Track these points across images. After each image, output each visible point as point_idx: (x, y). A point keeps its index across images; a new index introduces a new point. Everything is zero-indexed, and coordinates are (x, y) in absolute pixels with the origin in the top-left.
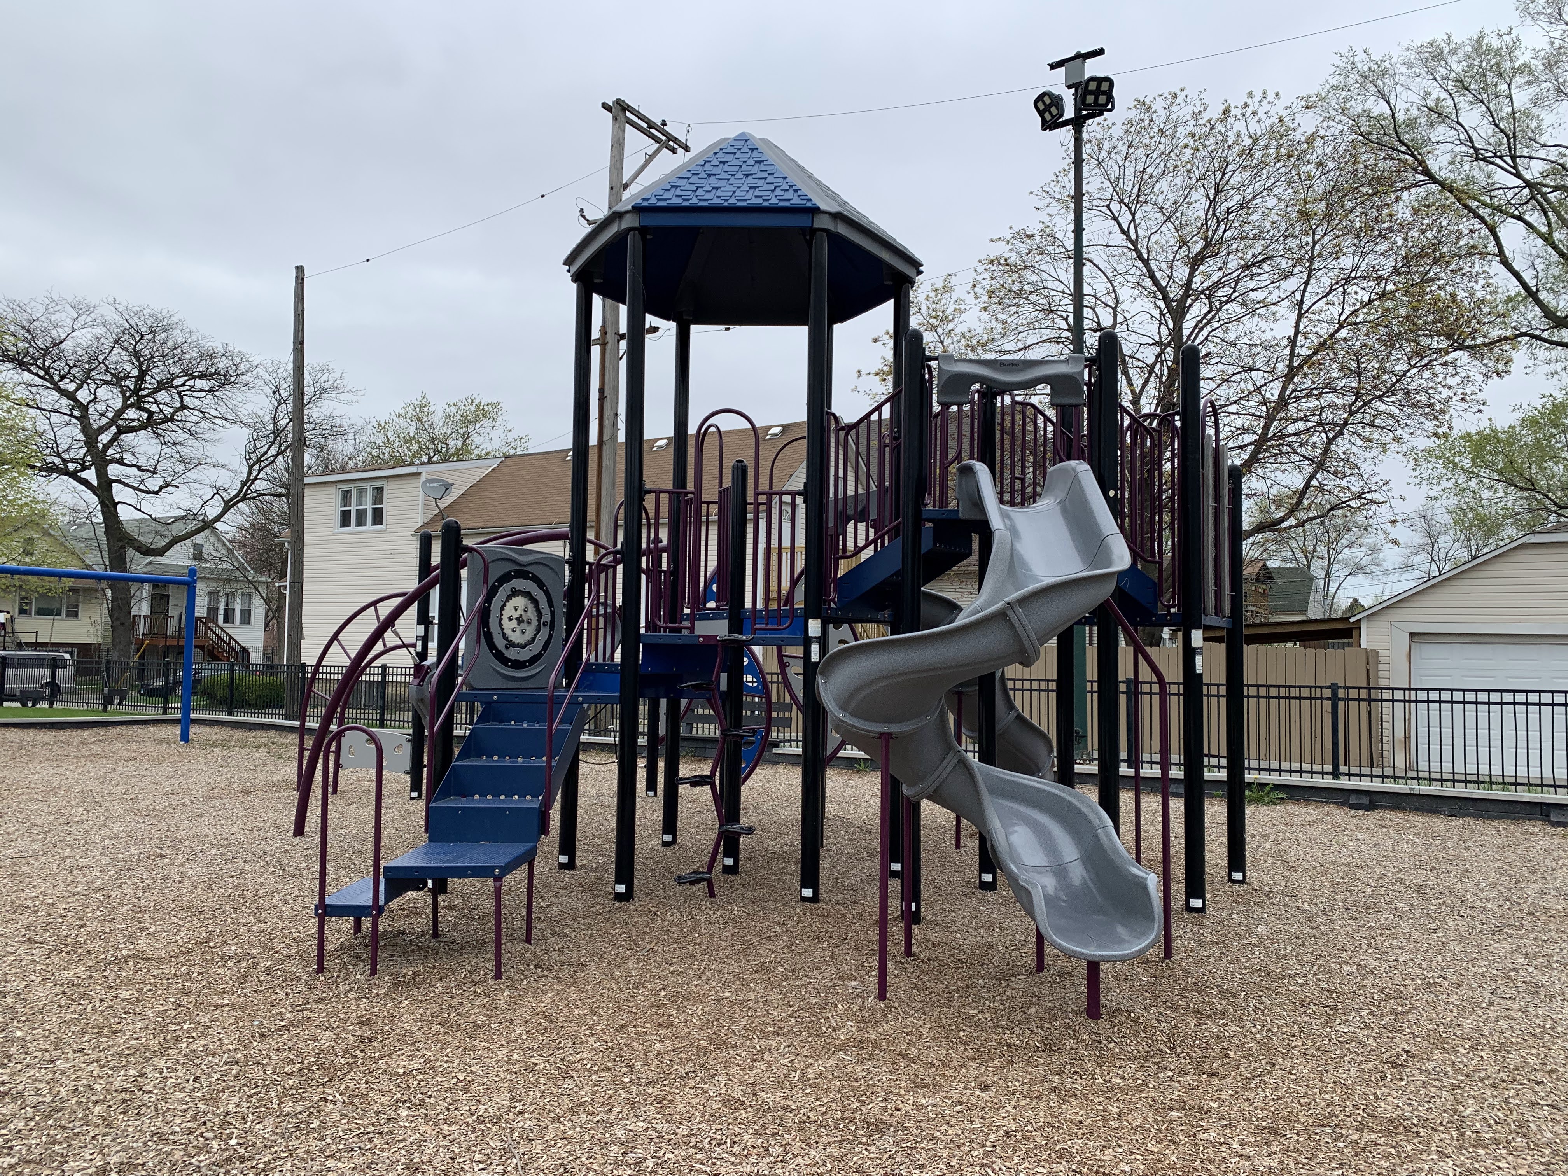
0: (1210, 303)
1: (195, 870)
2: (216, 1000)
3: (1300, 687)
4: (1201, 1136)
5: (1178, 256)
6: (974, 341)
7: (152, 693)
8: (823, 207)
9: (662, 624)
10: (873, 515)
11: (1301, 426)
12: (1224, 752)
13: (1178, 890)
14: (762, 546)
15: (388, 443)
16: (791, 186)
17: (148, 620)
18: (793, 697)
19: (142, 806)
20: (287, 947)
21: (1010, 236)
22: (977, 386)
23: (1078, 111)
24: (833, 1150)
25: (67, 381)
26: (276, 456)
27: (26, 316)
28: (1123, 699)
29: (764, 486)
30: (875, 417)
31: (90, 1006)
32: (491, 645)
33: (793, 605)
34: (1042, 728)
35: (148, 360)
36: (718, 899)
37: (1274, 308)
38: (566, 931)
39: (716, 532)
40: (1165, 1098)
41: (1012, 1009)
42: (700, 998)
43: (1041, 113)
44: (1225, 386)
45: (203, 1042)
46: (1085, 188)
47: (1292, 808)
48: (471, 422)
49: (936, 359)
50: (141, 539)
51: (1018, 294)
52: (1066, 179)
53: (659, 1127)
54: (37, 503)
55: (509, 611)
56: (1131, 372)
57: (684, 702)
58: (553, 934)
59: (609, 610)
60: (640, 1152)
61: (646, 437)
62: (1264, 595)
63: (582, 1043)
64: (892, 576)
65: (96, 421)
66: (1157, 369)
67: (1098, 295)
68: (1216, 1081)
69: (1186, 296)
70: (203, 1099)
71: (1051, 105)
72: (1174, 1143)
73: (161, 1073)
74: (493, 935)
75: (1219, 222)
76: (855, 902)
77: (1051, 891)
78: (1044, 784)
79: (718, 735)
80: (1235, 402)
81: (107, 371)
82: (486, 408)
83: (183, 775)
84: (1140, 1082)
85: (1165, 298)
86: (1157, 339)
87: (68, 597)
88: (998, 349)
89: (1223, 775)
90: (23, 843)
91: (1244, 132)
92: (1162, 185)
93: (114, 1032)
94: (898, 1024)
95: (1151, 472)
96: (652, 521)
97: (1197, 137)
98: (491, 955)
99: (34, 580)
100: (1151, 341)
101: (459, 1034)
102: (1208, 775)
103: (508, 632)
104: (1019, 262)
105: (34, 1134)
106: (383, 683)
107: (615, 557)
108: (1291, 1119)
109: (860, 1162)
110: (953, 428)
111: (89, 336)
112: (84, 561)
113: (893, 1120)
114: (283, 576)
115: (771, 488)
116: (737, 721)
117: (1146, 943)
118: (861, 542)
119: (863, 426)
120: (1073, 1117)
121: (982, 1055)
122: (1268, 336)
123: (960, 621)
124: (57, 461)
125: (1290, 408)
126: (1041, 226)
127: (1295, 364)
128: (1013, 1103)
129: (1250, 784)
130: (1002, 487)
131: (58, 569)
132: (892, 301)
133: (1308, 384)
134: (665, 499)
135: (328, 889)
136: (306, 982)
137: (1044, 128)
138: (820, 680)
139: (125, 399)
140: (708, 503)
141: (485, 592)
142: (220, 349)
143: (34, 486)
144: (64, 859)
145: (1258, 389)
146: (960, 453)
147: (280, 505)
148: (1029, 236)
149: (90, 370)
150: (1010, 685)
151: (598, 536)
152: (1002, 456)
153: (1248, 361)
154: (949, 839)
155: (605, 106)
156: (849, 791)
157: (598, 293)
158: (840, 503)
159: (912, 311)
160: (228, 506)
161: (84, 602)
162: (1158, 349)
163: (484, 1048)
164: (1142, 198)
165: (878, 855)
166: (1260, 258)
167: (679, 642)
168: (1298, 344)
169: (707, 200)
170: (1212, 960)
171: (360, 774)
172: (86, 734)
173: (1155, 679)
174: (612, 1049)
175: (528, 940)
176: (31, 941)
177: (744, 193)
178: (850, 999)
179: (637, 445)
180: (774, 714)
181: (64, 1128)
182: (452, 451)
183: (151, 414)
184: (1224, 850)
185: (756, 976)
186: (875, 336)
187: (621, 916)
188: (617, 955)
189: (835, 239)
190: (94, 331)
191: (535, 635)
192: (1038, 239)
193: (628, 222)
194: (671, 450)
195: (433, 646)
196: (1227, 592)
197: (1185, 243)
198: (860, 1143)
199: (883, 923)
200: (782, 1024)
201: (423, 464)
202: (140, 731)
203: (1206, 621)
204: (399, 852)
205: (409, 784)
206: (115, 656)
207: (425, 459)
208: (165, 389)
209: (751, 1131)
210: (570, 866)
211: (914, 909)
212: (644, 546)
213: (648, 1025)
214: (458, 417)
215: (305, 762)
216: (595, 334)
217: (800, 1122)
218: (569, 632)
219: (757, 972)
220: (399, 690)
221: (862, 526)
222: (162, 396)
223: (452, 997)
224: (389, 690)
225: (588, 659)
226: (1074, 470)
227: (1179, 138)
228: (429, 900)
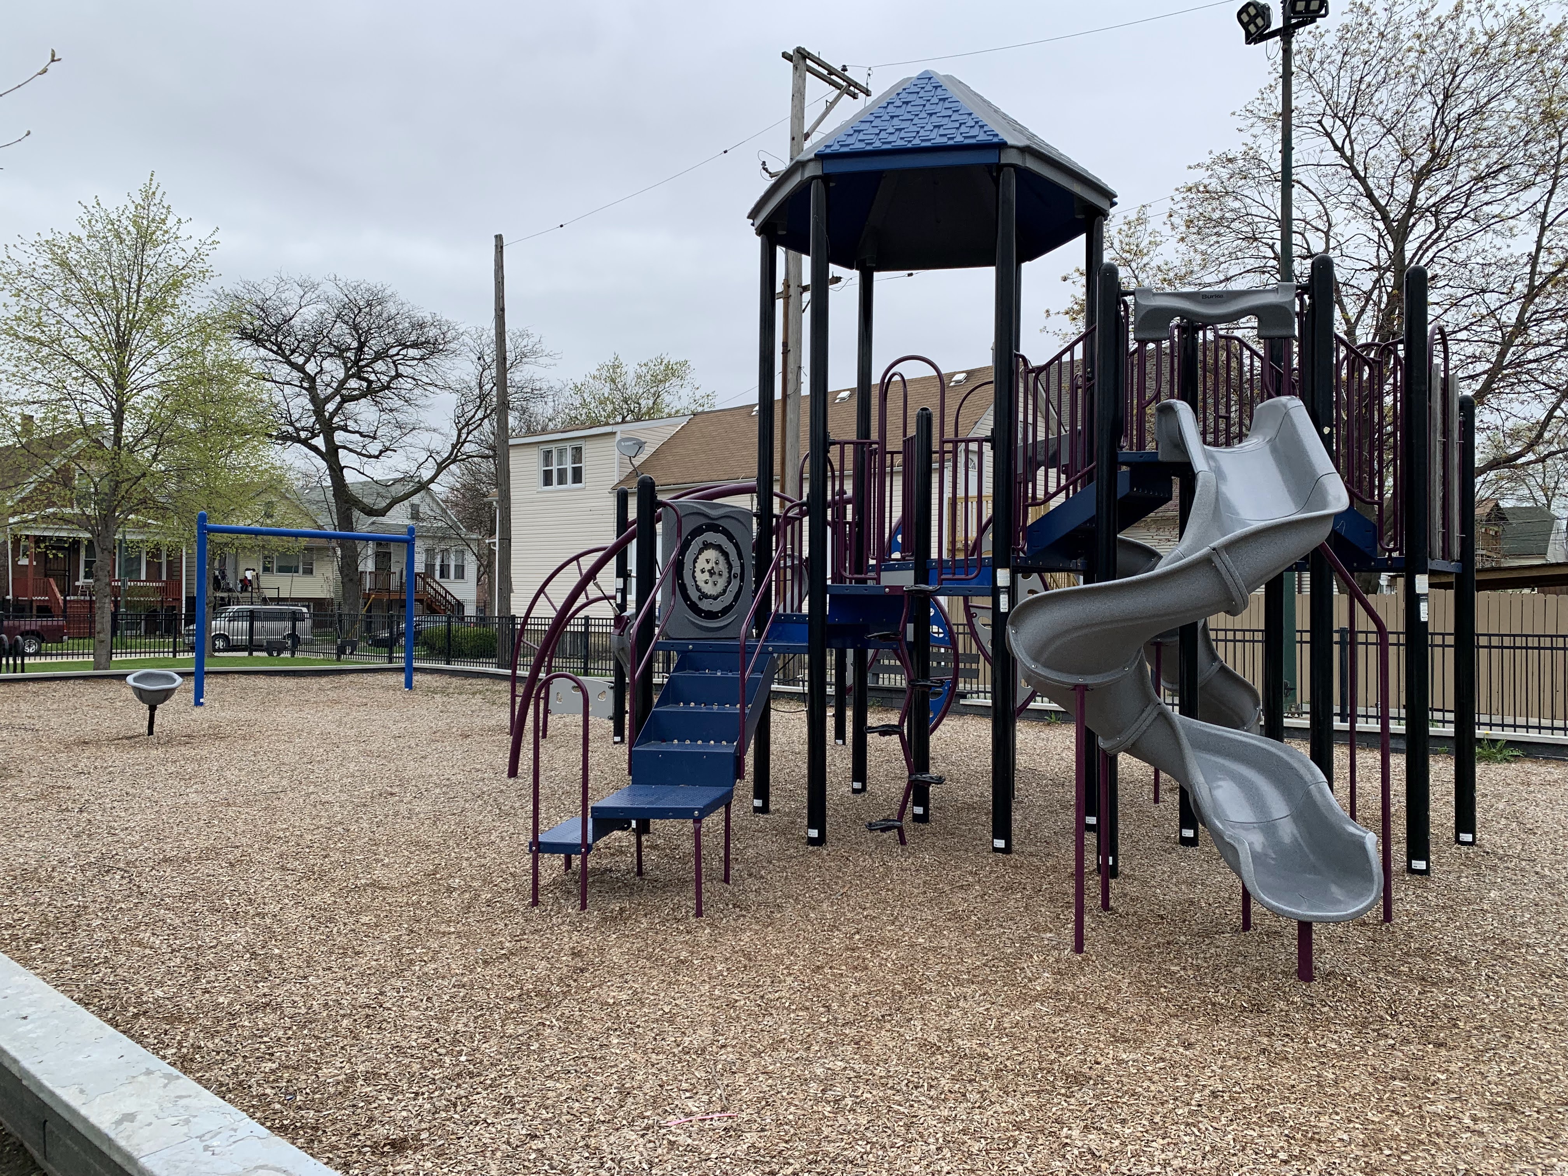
0: (1437, 221)
1: (422, 807)
2: (443, 928)
3: (1539, 636)
4: (1428, 1108)
5: (1400, 172)
6: (1171, 275)
7: (379, 643)
8: (1010, 141)
9: (847, 574)
10: (1065, 460)
11: (1543, 351)
12: (1450, 704)
13: (1399, 851)
14: (947, 494)
15: (584, 404)
16: (977, 122)
17: (373, 576)
18: (980, 647)
19: (374, 747)
20: (505, 880)
21: (1210, 161)
22: (1176, 320)
23: (1287, 19)
24: (1031, 1099)
25: (296, 355)
26: (482, 420)
27: (260, 296)
28: (1336, 648)
29: (949, 434)
30: (1066, 358)
31: (335, 929)
32: (686, 597)
33: (980, 554)
34: (1246, 679)
35: (366, 332)
36: (909, 846)
37: (1512, 222)
38: (763, 872)
39: (901, 483)
40: (1387, 1066)
41: (1216, 968)
42: (895, 943)
43: (1245, 26)
44: (1453, 310)
45: (435, 966)
46: (1294, 104)
47: (1528, 766)
48: (661, 381)
49: (1132, 293)
50: (365, 500)
51: (1219, 222)
52: (1272, 96)
53: (857, 1067)
54: (275, 469)
55: (701, 563)
56: (1345, 300)
57: (871, 652)
58: (750, 875)
59: (796, 562)
60: (838, 1091)
61: (830, 389)
62: (1496, 536)
63: (780, 982)
64: (1085, 523)
65: (323, 392)
66: (1375, 296)
67: (1308, 219)
68: (1443, 1052)
69: (1409, 214)
70: (435, 1017)
71: (1256, 16)
72: (1398, 1113)
73: (398, 992)
74: (693, 874)
75: (1448, 132)
76: (1049, 855)
77: (1258, 848)
78: (1252, 738)
79: (904, 684)
80: (1466, 328)
81: (330, 344)
82: (675, 367)
83: (408, 719)
84: (1357, 1048)
85: (1385, 218)
86: (1375, 263)
87: (304, 556)
88: (1198, 281)
89: (1449, 730)
90: (274, 779)
91: (1478, 28)
92: (1382, 94)
93: (357, 953)
94: (1096, 978)
95: (1370, 408)
96: (837, 473)
97: (1423, 38)
98: (692, 894)
99: (274, 540)
100: (1368, 266)
101: (663, 968)
102: (1433, 730)
103: (701, 584)
104: (1219, 189)
105: (292, 1042)
106: (586, 634)
107: (801, 510)
108: (1529, 1095)
109: (1059, 1113)
110: (1150, 367)
111: (315, 313)
112: (316, 522)
113: (1093, 1074)
114: (492, 533)
115: (956, 435)
116: (925, 671)
117: (1364, 904)
118: (1052, 489)
119: (1054, 369)
120: (1284, 1080)
121: (1184, 1012)
122: (1504, 253)
123: (1161, 568)
124: (291, 429)
125: (1529, 332)
126: (1244, 148)
127: (1537, 283)
128: (1219, 1063)
129: (1480, 740)
130: (1205, 426)
131: (294, 529)
132: (1083, 238)
133: (1552, 304)
134: (849, 450)
135: (541, 827)
136: (523, 914)
137: (1248, 42)
138: (1010, 631)
139: (347, 369)
140: (892, 453)
141: (679, 545)
142: (429, 319)
143: (272, 454)
144: (308, 795)
145: (1492, 313)
146: (1159, 392)
147: (488, 466)
148: (1230, 160)
149: (316, 344)
150: (1212, 635)
151: (783, 489)
152: (1205, 393)
153: (1481, 282)
154: (1148, 792)
155: (785, 55)
156: (1041, 744)
157: (782, 245)
158: (1030, 448)
159: (1105, 246)
160: (441, 467)
161: (317, 559)
162: (1376, 274)
163: (687, 983)
164: (1359, 110)
165: (1073, 809)
166: (1495, 168)
167: (866, 592)
168: (1540, 260)
169: (890, 143)
170: (1438, 925)
171: (567, 720)
172: (324, 681)
173: (1374, 628)
174: (810, 989)
175: (726, 880)
176: (283, 868)
177: (928, 133)
178: (1045, 950)
179: (822, 397)
180: (961, 665)
181: (318, 1038)
182: (644, 410)
183: (370, 382)
184: (1451, 811)
185: (949, 924)
186: (1064, 274)
187: (815, 860)
188: (811, 897)
189: (1022, 173)
190: (319, 307)
191: (727, 587)
192: (1241, 163)
193: (812, 171)
194: (855, 402)
195: (632, 598)
196: (1457, 533)
197: (1408, 157)
198: (1059, 1094)
199: (1079, 874)
200: (977, 972)
201: (618, 423)
202: (369, 678)
203: (1432, 565)
204: (604, 793)
205: (612, 729)
206: (345, 610)
207: (619, 419)
208: (382, 358)
209: (948, 1076)
210: (764, 809)
211: (1111, 863)
212: (829, 498)
213: (844, 967)
214: (649, 377)
215: (517, 708)
216: (779, 288)
217: (997, 1070)
218: (758, 583)
219: (950, 920)
220: (603, 641)
221: (1053, 472)
222: (379, 366)
223: (657, 933)
224: (592, 640)
225: (777, 610)
226: (1285, 406)
227: (1402, 41)
228: (633, 839)
